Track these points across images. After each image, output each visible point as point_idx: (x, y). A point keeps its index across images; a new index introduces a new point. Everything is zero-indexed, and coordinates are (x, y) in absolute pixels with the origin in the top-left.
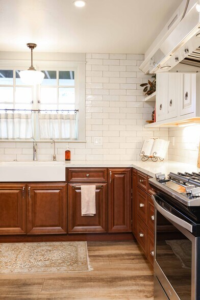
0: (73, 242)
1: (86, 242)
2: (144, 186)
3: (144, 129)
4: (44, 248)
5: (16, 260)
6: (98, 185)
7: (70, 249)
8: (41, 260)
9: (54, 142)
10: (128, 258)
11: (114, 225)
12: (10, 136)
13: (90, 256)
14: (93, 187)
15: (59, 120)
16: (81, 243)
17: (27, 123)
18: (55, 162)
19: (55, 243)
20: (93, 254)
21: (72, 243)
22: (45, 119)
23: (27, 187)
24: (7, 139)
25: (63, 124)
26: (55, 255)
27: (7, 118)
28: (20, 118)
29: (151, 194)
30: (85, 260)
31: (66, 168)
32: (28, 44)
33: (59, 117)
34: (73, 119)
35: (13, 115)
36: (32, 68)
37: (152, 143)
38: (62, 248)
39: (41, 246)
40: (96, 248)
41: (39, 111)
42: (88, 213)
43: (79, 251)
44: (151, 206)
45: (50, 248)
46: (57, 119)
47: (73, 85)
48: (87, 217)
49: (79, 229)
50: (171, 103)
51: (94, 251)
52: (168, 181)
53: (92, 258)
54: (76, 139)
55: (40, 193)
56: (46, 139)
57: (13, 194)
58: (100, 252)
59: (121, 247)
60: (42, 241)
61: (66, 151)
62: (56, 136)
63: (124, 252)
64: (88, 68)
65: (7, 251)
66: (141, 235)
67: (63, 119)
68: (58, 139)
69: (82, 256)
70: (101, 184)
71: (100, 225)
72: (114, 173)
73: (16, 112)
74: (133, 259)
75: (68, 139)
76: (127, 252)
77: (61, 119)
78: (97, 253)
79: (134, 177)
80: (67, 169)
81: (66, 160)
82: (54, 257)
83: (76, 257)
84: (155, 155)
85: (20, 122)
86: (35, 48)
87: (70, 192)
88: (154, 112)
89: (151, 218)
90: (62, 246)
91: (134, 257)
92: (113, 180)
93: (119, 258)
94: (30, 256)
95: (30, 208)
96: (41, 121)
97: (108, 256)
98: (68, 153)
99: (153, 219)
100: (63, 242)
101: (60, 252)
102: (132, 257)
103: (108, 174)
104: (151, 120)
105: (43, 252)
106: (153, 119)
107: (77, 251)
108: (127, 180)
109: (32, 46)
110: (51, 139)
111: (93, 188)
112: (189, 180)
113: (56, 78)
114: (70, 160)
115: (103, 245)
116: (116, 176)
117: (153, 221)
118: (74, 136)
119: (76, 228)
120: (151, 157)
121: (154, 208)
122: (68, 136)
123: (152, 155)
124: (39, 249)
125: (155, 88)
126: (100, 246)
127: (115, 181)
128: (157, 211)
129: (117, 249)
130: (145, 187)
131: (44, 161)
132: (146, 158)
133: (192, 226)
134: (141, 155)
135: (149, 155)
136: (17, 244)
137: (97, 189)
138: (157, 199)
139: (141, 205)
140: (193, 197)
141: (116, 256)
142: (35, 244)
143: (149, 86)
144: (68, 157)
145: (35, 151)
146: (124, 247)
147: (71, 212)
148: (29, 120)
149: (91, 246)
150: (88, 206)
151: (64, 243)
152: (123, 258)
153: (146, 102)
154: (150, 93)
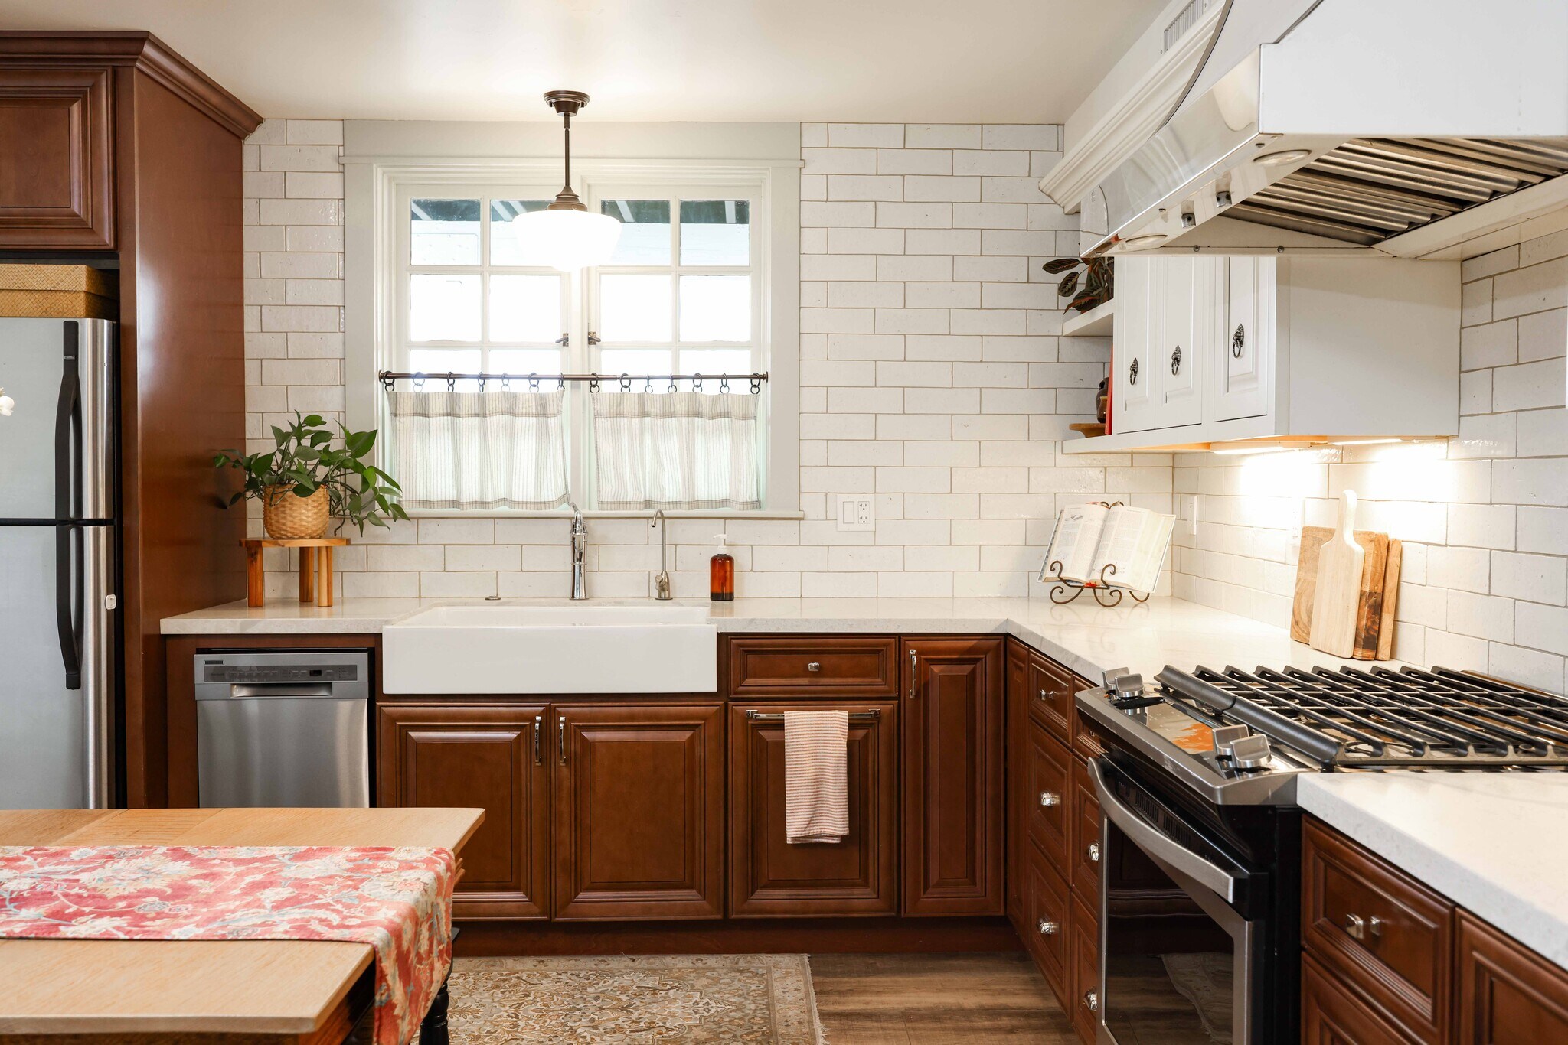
0: (749, 957)
1: (805, 957)
2: (1057, 717)
3: (1062, 460)
4: (626, 981)
5: (515, 1026)
6: (860, 708)
7: (737, 984)
8: (618, 1029)
9: (663, 518)
10: (987, 1023)
11: (926, 888)
12: (470, 492)
13: (824, 1016)
14: (838, 718)
15: (684, 420)
16: (786, 960)
17: (544, 434)
18: (667, 608)
19: (669, 960)
20: (839, 1008)
21: (743, 960)
22: (620, 414)
23: (550, 715)
24: (455, 503)
25: (699, 438)
26: (677, 1007)
27: (453, 413)
28: (514, 414)
29: (1087, 752)
30: (806, 1029)
31: (719, 635)
32: (551, 95)
33: (681, 407)
34: (745, 417)
35: (482, 399)
36: (567, 200)
37: (1097, 524)
38: (705, 981)
39: (611, 973)
40: (849, 982)
41: (594, 380)
42: (814, 830)
43: (778, 993)
44: (1085, 803)
45: (651, 982)
46: (672, 415)
47: (744, 260)
48: (809, 847)
49: (775, 899)
50: (1176, 359)
51: (841, 993)
52: (1155, 701)
53: (836, 1023)
54: (757, 504)
55: (608, 744)
56: (627, 504)
57: (493, 745)
58: (868, 998)
59: (958, 979)
60: (615, 951)
61: (714, 560)
62: (671, 490)
63: (971, 1001)
64: (812, 188)
65: (470, 992)
66: (1046, 927)
67: (699, 415)
68: (676, 504)
69: (793, 1014)
70: (874, 708)
71: (866, 884)
72: (928, 658)
73: (493, 386)
74: (1012, 1030)
75: (723, 502)
76: (987, 1000)
77: (689, 415)
78: (854, 1004)
79: (1017, 678)
80: (724, 640)
81: (716, 596)
82: (673, 1015)
83: (768, 1020)
84: (1108, 578)
85: (511, 433)
86: (580, 110)
87: (736, 738)
88: (1105, 387)
89: (1088, 855)
90: (700, 972)
91: (1015, 1022)
92: (923, 690)
93: (949, 1024)
94: (574, 1009)
95: (564, 807)
96: (604, 423)
97: (907, 1016)
98: (722, 570)
99: (1095, 857)
100: (704, 957)
101: (697, 997)
102: (1005, 1022)
103: (901, 662)
104: (1094, 421)
105: (624, 997)
106: (1102, 419)
107: (766, 993)
108: (984, 686)
109: (567, 103)
110: (648, 504)
111: (836, 721)
112: (1235, 700)
113: (668, 221)
114: (730, 597)
115: (878, 972)
116: (936, 669)
117: (1095, 866)
118: (747, 493)
119: (760, 894)
120: (1093, 586)
121: (1100, 810)
122: (721, 491)
123: (1096, 577)
124: (609, 984)
125: (1111, 280)
126: (867, 975)
127: (934, 693)
128: (1111, 824)
129: (943, 989)
130: (1064, 723)
131: (618, 601)
132: (1070, 592)
133: (1231, 880)
134: (1049, 574)
135: (1082, 577)
136: (509, 962)
137: (852, 726)
138: (1108, 774)
139: (1048, 800)
140: (1240, 771)
141: (936, 1016)
142: (586, 964)
143: (1082, 270)
144: (723, 585)
145: (578, 557)
146: (972, 979)
147: (738, 828)
148: (552, 421)
149: (826, 974)
150: (816, 800)
151: (712, 960)
152: (966, 1024)
153: (1073, 336)
154: (1086, 303)
